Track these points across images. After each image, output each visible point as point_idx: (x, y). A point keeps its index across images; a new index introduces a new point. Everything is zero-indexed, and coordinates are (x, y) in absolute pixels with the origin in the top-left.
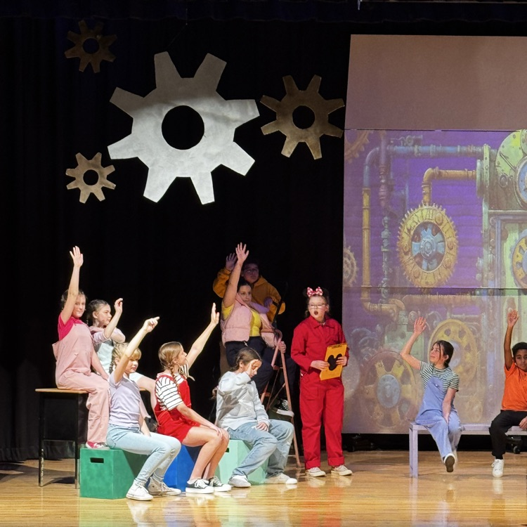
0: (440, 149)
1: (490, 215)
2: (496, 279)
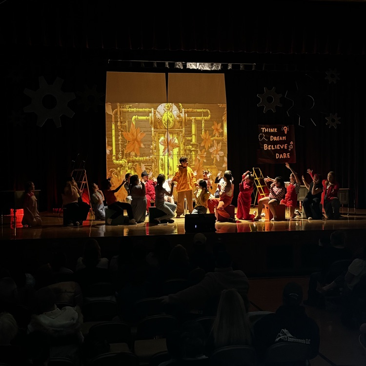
0: (137, 109)
1: (154, 131)
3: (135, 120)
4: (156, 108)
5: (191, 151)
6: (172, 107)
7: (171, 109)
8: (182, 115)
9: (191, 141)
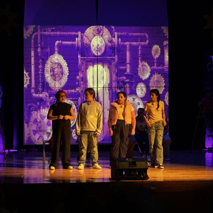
0: (61, 33)
1: (81, 59)
2: (84, 84)
3: (59, 44)
4: (83, 32)
5: (125, 83)
6: (103, 30)
7: (101, 33)
8: (115, 40)
9: (125, 70)
